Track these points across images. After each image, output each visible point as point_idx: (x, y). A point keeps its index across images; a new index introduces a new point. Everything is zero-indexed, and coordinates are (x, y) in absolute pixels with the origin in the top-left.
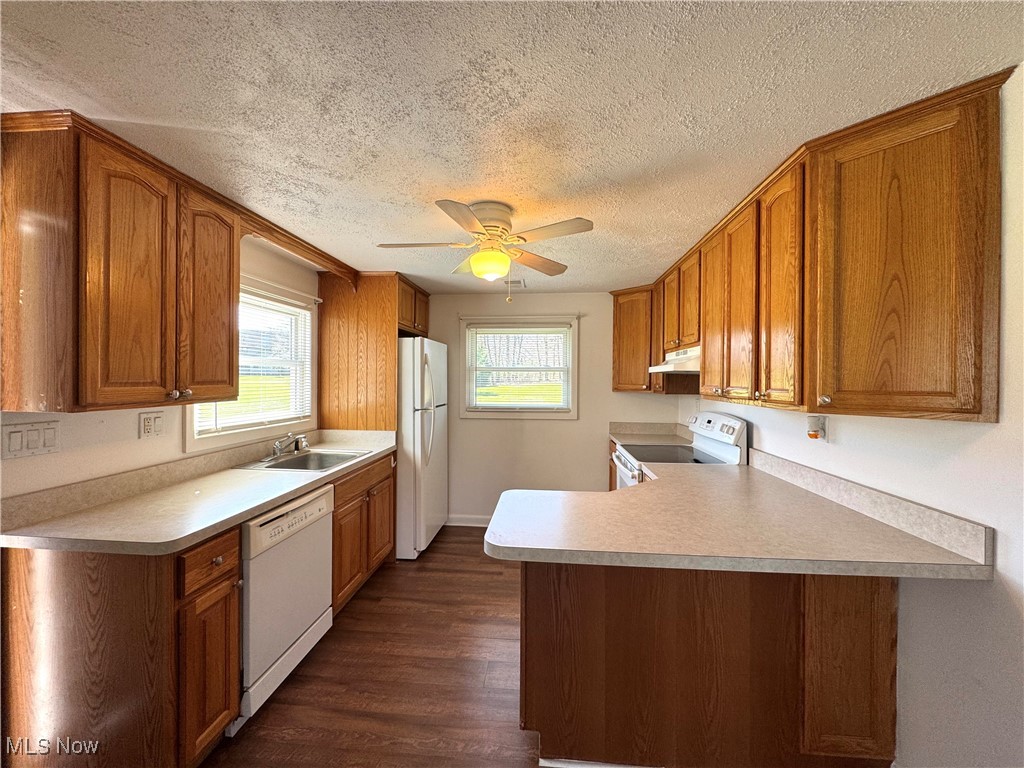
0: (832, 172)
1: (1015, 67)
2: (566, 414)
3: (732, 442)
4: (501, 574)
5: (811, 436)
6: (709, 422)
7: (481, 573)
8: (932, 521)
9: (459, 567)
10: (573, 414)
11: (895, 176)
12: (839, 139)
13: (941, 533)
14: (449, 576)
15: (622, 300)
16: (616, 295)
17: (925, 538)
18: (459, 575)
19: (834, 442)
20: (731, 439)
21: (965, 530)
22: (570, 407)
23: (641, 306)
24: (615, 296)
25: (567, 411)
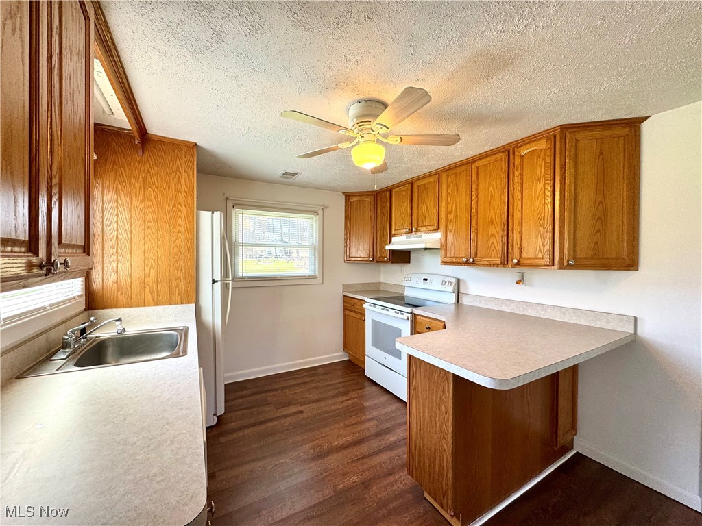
0: (574, 144)
1: (650, 117)
2: (314, 280)
3: (451, 290)
4: (301, 412)
5: (517, 283)
6: (425, 280)
7: (286, 416)
8: (603, 318)
9: (262, 418)
10: (319, 280)
11: (601, 153)
12: (578, 127)
13: (608, 322)
14: (262, 427)
15: (352, 199)
16: (348, 196)
17: (598, 326)
18: (271, 424)
19: (530, 285)
20: (451, 289)
21: (623, 319)
22: (317, 274)
23: (367, 205)
24: (346, 196)
25: (314, 277)
